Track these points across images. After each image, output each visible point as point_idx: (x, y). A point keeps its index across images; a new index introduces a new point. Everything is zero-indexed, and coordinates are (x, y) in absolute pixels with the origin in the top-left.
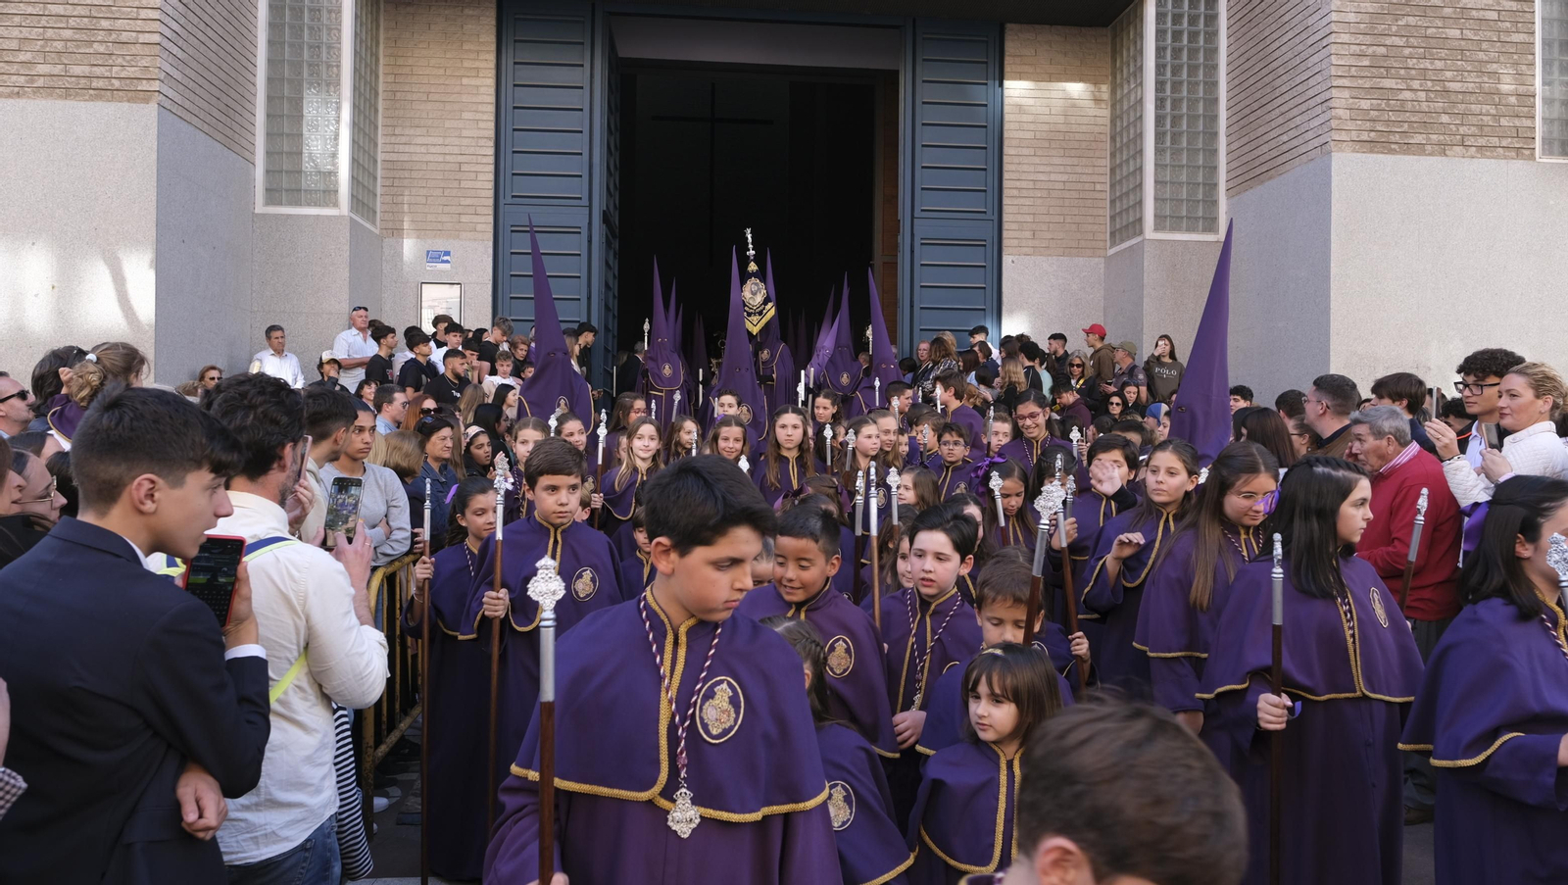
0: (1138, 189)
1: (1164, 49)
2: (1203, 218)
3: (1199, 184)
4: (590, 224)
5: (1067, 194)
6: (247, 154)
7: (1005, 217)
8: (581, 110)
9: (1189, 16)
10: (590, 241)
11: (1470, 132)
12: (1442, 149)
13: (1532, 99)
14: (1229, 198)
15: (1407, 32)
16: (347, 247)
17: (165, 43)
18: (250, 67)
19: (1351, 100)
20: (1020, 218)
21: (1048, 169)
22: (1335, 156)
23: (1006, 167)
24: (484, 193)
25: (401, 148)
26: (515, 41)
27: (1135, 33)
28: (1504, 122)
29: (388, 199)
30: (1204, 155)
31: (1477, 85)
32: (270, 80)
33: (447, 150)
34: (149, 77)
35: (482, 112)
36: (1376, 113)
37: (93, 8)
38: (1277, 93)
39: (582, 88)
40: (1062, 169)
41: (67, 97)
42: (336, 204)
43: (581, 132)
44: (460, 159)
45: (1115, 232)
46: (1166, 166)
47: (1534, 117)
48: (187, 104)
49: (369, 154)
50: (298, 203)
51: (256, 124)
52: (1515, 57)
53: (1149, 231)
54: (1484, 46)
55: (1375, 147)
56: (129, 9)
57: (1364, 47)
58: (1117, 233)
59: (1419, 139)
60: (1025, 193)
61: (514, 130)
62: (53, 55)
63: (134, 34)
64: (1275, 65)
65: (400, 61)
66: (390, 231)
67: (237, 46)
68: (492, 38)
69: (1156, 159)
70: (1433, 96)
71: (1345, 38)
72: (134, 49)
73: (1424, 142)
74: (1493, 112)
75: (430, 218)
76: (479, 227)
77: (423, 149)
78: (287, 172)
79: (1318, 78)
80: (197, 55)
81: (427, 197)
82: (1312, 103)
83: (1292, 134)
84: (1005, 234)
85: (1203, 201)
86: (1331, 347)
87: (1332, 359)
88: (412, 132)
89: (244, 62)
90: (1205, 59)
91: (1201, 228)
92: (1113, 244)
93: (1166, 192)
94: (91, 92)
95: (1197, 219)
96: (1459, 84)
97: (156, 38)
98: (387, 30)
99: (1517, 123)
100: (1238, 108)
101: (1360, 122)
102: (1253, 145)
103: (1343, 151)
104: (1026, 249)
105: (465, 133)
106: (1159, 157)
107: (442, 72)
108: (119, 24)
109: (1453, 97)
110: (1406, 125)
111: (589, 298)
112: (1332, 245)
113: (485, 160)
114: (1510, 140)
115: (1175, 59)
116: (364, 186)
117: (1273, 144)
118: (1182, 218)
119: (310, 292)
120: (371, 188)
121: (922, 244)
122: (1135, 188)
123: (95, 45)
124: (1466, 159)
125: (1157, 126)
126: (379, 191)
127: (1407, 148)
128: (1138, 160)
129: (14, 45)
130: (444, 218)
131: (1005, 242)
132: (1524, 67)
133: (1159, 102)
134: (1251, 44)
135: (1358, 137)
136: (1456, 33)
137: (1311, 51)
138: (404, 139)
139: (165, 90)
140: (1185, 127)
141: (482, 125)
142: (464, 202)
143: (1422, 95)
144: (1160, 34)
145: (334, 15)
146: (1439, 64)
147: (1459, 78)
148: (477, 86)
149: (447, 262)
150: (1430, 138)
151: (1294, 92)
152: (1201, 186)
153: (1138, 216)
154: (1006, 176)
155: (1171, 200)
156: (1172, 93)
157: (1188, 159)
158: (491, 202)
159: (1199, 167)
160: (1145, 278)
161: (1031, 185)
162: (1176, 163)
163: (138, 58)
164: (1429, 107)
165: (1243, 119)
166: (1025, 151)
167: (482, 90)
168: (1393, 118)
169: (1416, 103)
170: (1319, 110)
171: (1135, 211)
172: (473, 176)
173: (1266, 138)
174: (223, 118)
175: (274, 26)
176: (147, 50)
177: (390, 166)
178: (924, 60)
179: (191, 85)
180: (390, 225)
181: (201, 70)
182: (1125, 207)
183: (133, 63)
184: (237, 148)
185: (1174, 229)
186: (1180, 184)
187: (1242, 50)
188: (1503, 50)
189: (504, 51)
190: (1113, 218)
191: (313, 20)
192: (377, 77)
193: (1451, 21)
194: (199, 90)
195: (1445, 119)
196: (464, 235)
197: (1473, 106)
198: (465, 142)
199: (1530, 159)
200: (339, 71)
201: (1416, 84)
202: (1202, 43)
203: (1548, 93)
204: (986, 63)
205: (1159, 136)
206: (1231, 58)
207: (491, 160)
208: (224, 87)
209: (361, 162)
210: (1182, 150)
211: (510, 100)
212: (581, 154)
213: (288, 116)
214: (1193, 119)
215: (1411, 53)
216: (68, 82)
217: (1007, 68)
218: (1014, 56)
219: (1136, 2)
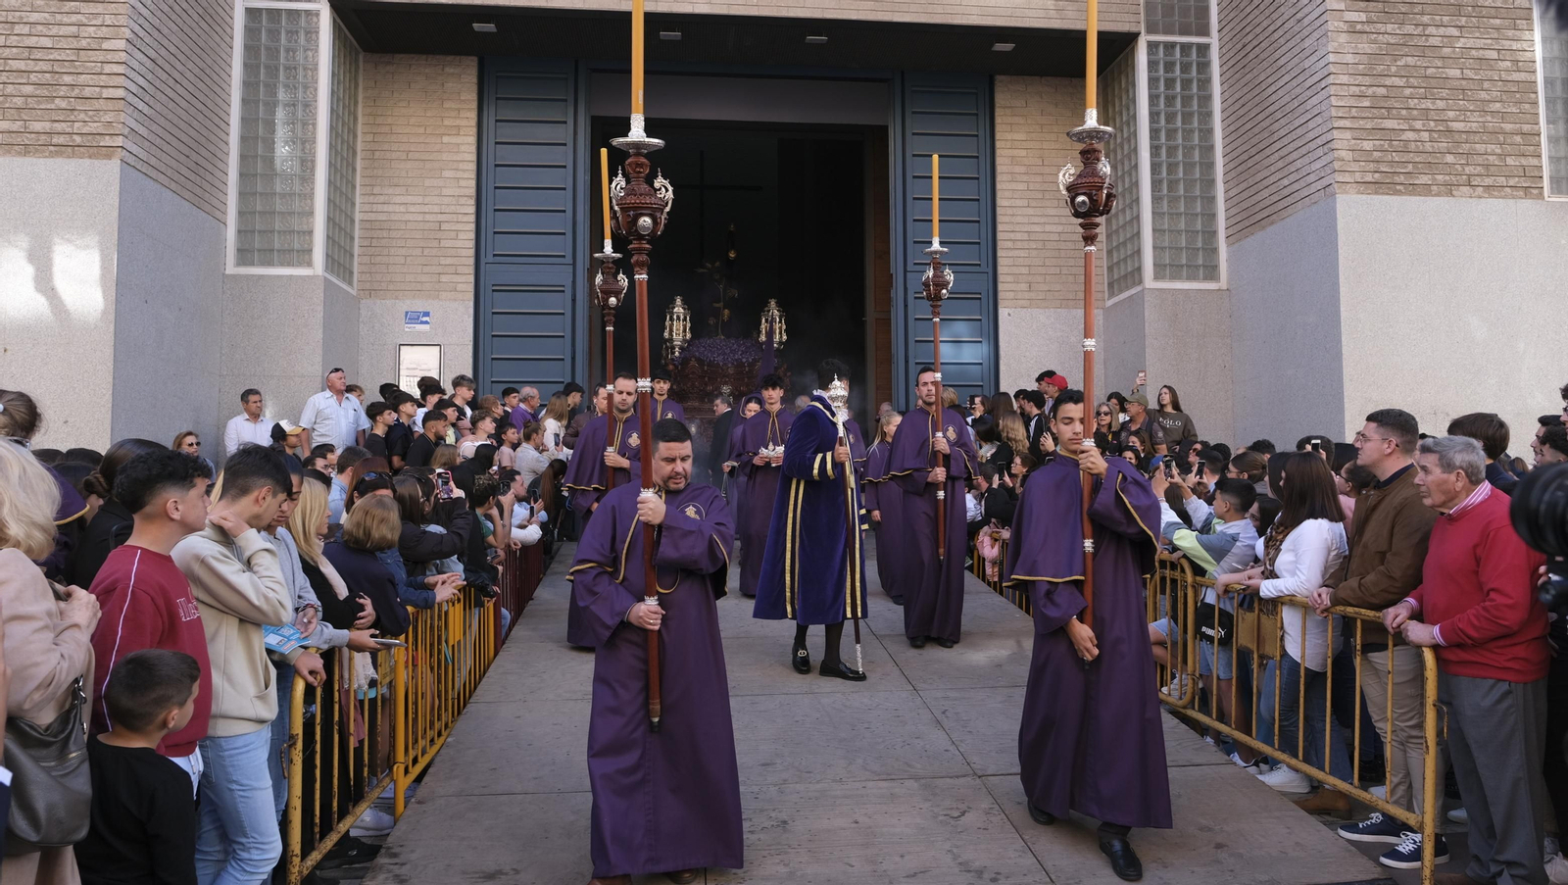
0: (1136, 238)
1: (1158, 97)
2: (1204, 266)
3: (1198, 232)
4: (574, 282)
5: (1063, 246)
6: (218, 214)
7: (1000, 270)
8: (565, 167)
9: (1181, 63)
10: (574, 300)
11: (1476, 172)
12: (1449, 190)
13: (1537, 138)
14: (1229, 245)
15: (1406, 73)
16: (321, 308)
17: (131, 98)
18: (223, 126)
19: (1353, 141)
20: (1016, 270)
21: (1042, 220)
22: (1340, 198)
23: (999, 219)
24: (464, 253)
25: (380, 208)
26: (497, 99)
27: (1127, 82)
28: (1510, 161)
29: (366, 259)
30: (1202, 203)
31: (1481, 124)
32: (243, 139)
33: (426, 209)
34: (112, 132)
35: (464, 171)
36: (1379, 154)
37: (55, 63)
38: (1276, 137)
39: (565, 145)
40: (1056, 220)
41: (26, 153)
42: (310, 264)
43: (564, 189)
44: (441, 218)
45: (1113, 282)
46: (1164, 214)
47: (1540, 156)
48: (153, 161)
49: (346, 214)
50: (270, 263)
51: (229, 184)
52: (1518, 96)
53: (1149, 280)
54: (1486, 85)
55: (1380, 188)
56: (93, 64)
57: (1364, 88)
58: (1115, 283)
59: (1424, 179)
60: (1019, 245)
61: (496, 188)
62: (13, 111)
63: (97, 89)
64: (1272, 109)
65: (379, 120)
66: (367, 292)
67: (209, 103)
68: (474, 96)
69: (1153, 207)
70: (1436, 136)
71: (1344, 79)
72: (97, 105)
73: (1430, 183)
74: (1499, 151)
75: (409, 278)
76: (460, 287)
77: (402, 209)
78: (260, 232)
79: (1318, 120)
80: (165, 112)
81: (406, 256)
82: (1312, 145)
83: (1292, 178)
84: (1000, 287)
85: (1203, 249)
86: (1345, 394)
87: (1346, 406)
88: (390, 191)
89: (216, 120)
90: (1199, 106)
91: (1201, 276)
92: (1112, 295)
93: (1164, 241)
94: (52, 148)
95: (1197, 267)
96: (1462, 124)
97: (121, 93)
98: (366, 89)
99: (1524, 161)
100: (1234, 154)
101: (1363, 164)
102: (1252, 191)
103: (1347, 193)
104: (1023, 302)
105: (446, 192)
106: (1156, 205)
107: (422, 130)
108: (82, 79)
109: (1457, 136)
110: (1410, 166)
111: (573, 359)
112: (1342, 289)
113: (466, 219)
114: (1517, 179)
115: (1169, 106)
116: (340, 246)
117: (1273, 189)
118: (1182, 266)
119: (281, 354)
120: (348, 248)
121: (916, 298)
122: (1132, 237)
123: (57, 101)
124: (1474, 199)
125: (1153, 174)
126: (356, 251)
127: (1413, 189)
128: (1135, 209)
130: (424, 278)
131: (1001, 295)
132: (1527, 106)
133: (1154, 150)
134: (1245, 90)
135: (1362, 178)
136: (1457, 73)
137: (1309, 93)
138: (382, 199)
139: (129, 145)
140: (1181, 175)
141: (463, 183)
142: (443, 261)
143: (1425, 136)
144: (1153, 82)
145: (310, 73)
146: (1441, 104)
147: (1462, 118)
148: (458, 145)
149: (426, 323)
150: (1436, 179)
151: (1293, 136)
152: (1200, 234)
153: (1136, 265)
154: (1000, 227)
155: (1170, 248)
156: (1166, 140)
157: (1186, 206)
158: (472, 261)
159: (1197, 215)
160: (1147, 328)
161: (1025, 236)
162: (1174, 211)
163: (101, 113)
164: (1433, 147)
165: (1243, 165)
166: (1019, 203)
167: (463, 148)
168: (1397, 159)
169: (1419, 143)
170: (1320, 152)
171: (1134, 261)
172: (453, 234)
173: (1266, 183)
174: (192, 177)
175: (248, 85)
176: (110, 105)
177: (368, 226)
178: (914, 113)
179: (158, 141)
180: (368, 286)
181: (168, 126)
182: (1122, 257)
183: (96, 119)
184: (207, 207)
185: (1174, 277)
186: (1179, 232)
187: (1237, 96)
188: (1505, 89)
189: (485, 108)
190: (1110, 269)
191: (288, 78)
192: (355, 136)
193: (1451, 61)
194: (166, 147)
195: (1450, 159)
196: (444, 295)
197: (1477, 146)
198: (446, 200)
199: (1538, 199)
200: (315, 129)
201: (1418, 125)
202: (1195, 90)
203: (1553, 132)
204: (977, 115)
205: (1156, 184)
206: (1226, 105)
207: (472, 218)
208: (194, 145)
209: (337, 221)
210: (1180, 197)
211: (491, 157)
212: (564, 211)
213: (261, 175)
214: (1189, 167)
215: (1411, 93)
216: (27, 139)
217: (998, 120)
218: (1004, 108)
219: (1127, 51)
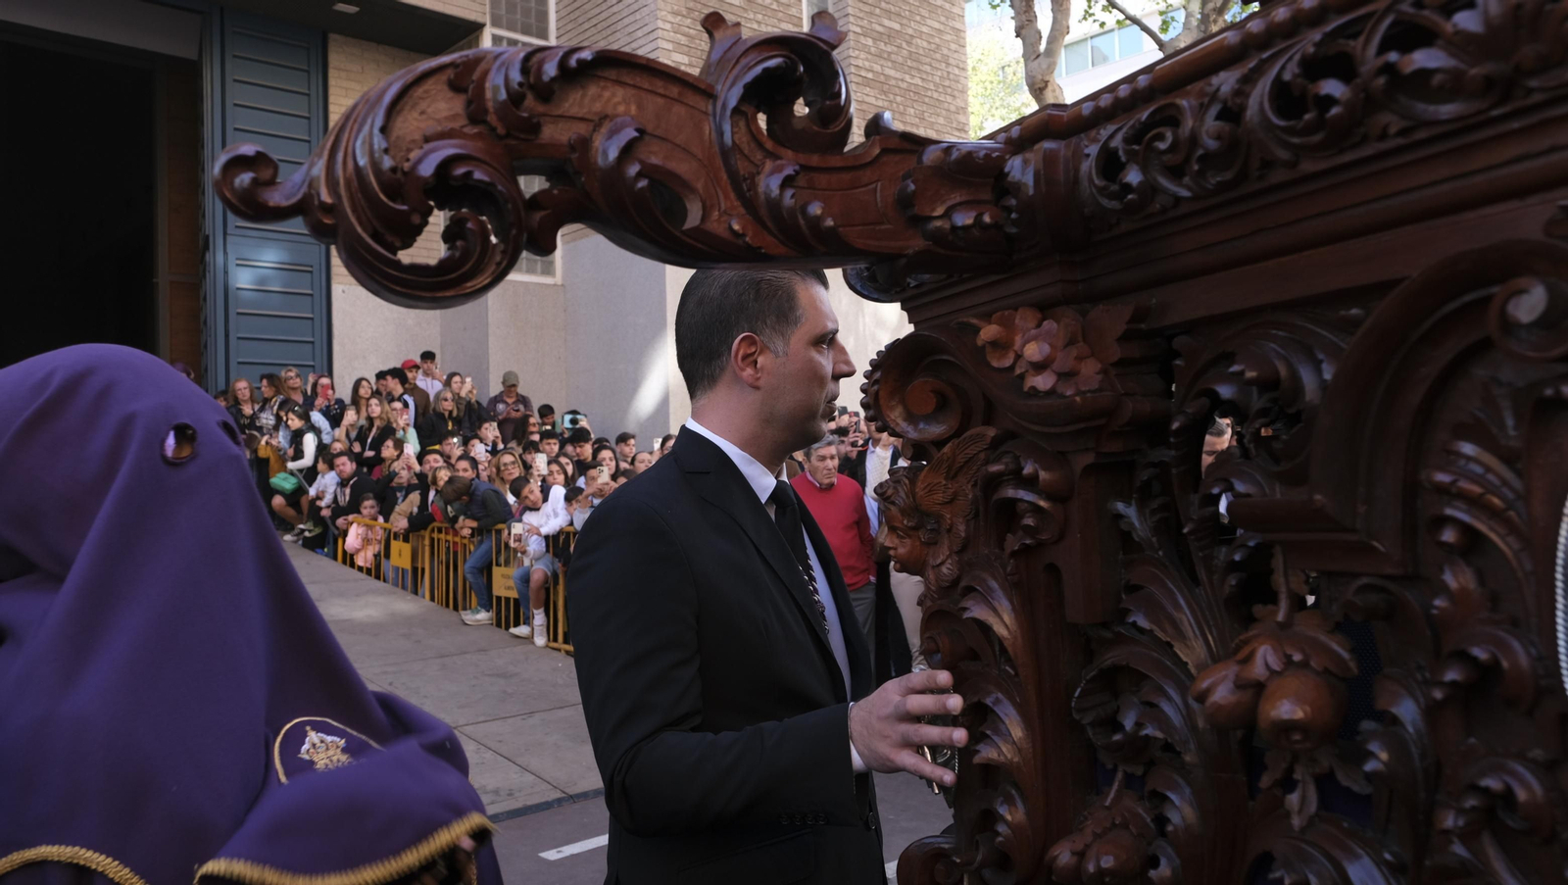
2: (541, 261)
14: (564, 243)
91: (539, 270)
95: (535, 261)
112: (668, 296)
160: (489, 316)
204: (308, 72)
217: (332, 82)
218: (339, 69)
219: (470, 38)
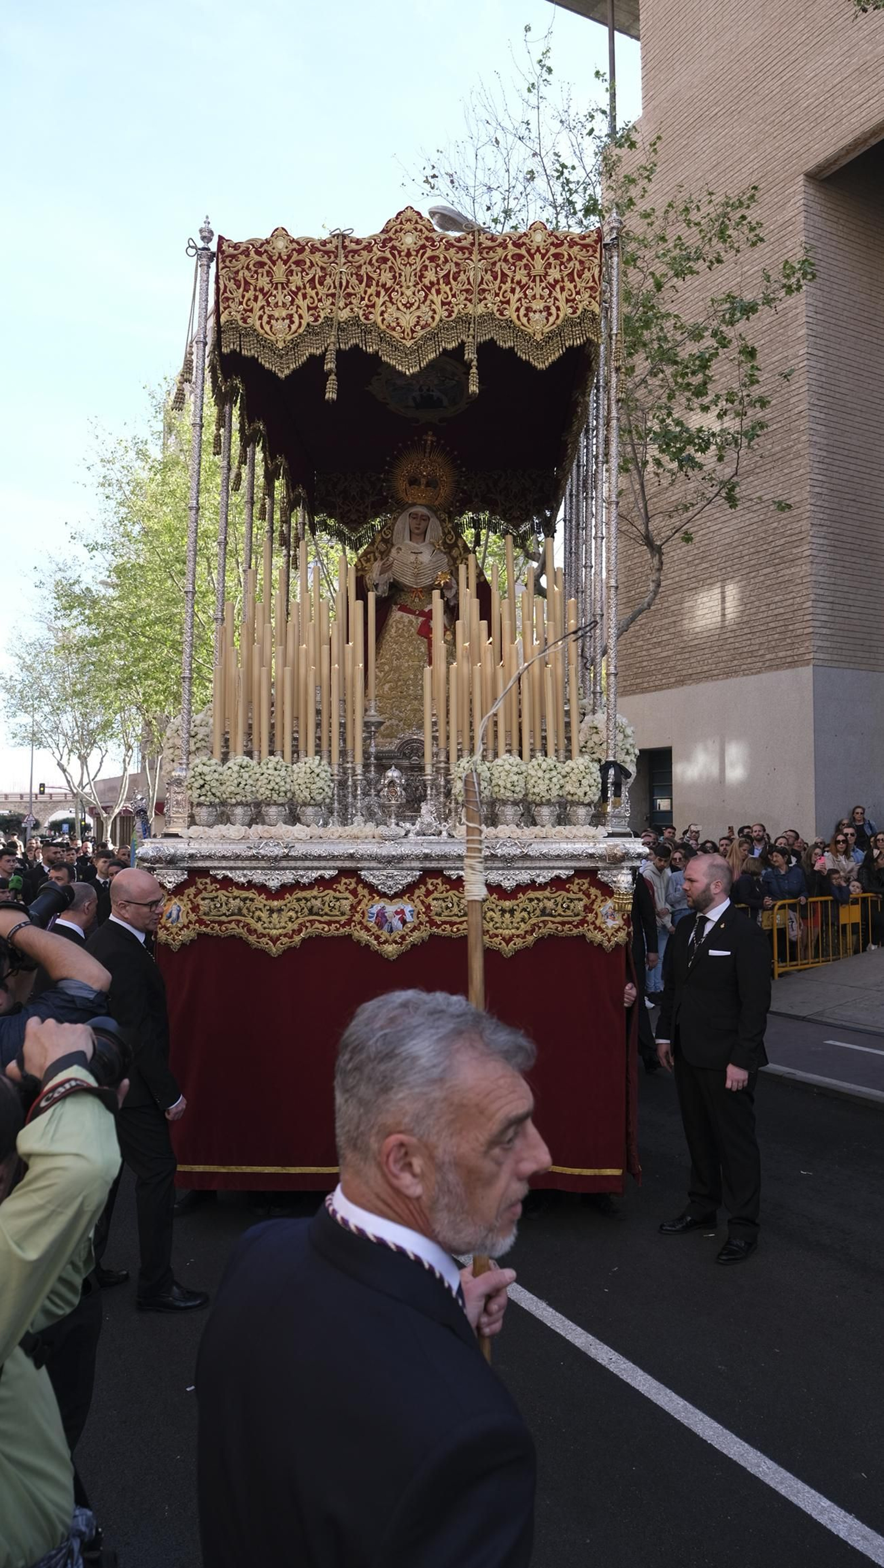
17: (817, 630)
34: (811, 651)
41: (777, 669)
48: (835, 657)
56: (800, 617)
62: (772, 649)
63: (803, 630)
72: (803, 638)
80: (845, 627)
94: (787, 664)
97: (811, 630)
108: (797, 626)
123: (788, 640)
129: (757, 647)
139: (817, 656)
163: (805, 642)
176: (807, 637)
179: (839, 645)
183: (803, 646)
194: (844, 646)
216: (777, 662)
